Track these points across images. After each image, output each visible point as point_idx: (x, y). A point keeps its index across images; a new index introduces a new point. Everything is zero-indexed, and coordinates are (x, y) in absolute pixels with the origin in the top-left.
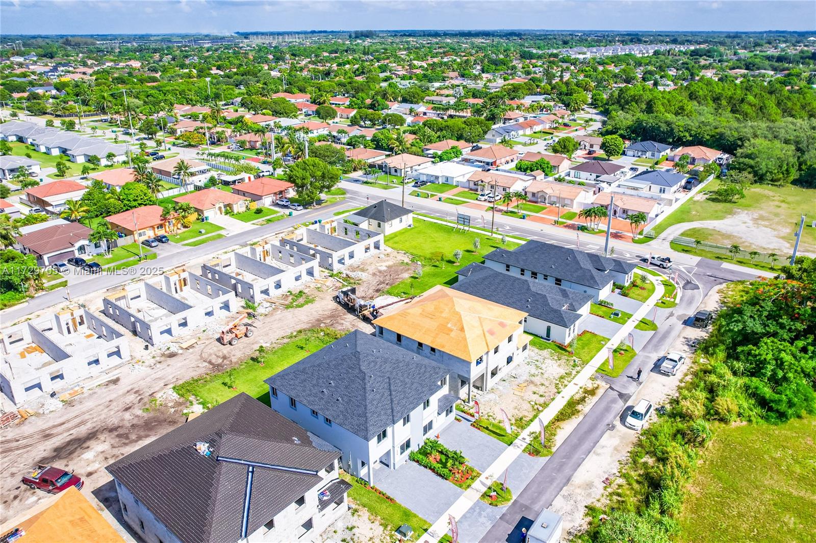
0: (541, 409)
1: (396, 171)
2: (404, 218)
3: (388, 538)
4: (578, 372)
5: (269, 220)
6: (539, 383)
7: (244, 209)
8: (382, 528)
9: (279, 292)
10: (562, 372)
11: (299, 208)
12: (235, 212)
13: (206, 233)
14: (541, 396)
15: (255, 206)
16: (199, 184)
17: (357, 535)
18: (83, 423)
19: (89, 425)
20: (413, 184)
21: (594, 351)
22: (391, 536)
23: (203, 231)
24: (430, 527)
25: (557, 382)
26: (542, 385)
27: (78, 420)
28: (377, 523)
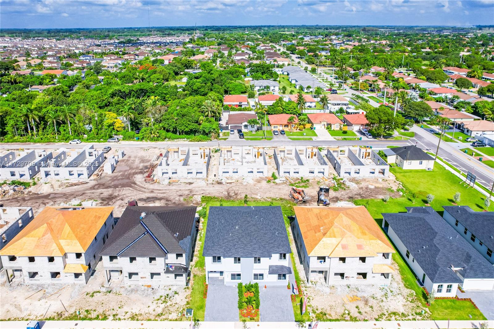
0: (348, 318)
1: (468, 131)
2: (424, 162)
3: (182, 309)
4: (414, 319)
5: (345, 139)
6: (370, 304)
7: (338, 129)
8: (185, 303)
9: (296, 175)
10: (401, 310)
11: (370, 137)
12: (332, 129)
13: (306, 136)
14: (360, 313)
15: (346, 128)
16: (332, 110)
17: (175, 298)
18: (164, 193)
19: (165, 195)
20: (471, 143)
21: (454, 317)
22: (184, 309)
23: (305, 134)
24: (202, 321)
25: (386, 313)
26: (371, 307)
27: (164, 191)
28: (187, 300)
